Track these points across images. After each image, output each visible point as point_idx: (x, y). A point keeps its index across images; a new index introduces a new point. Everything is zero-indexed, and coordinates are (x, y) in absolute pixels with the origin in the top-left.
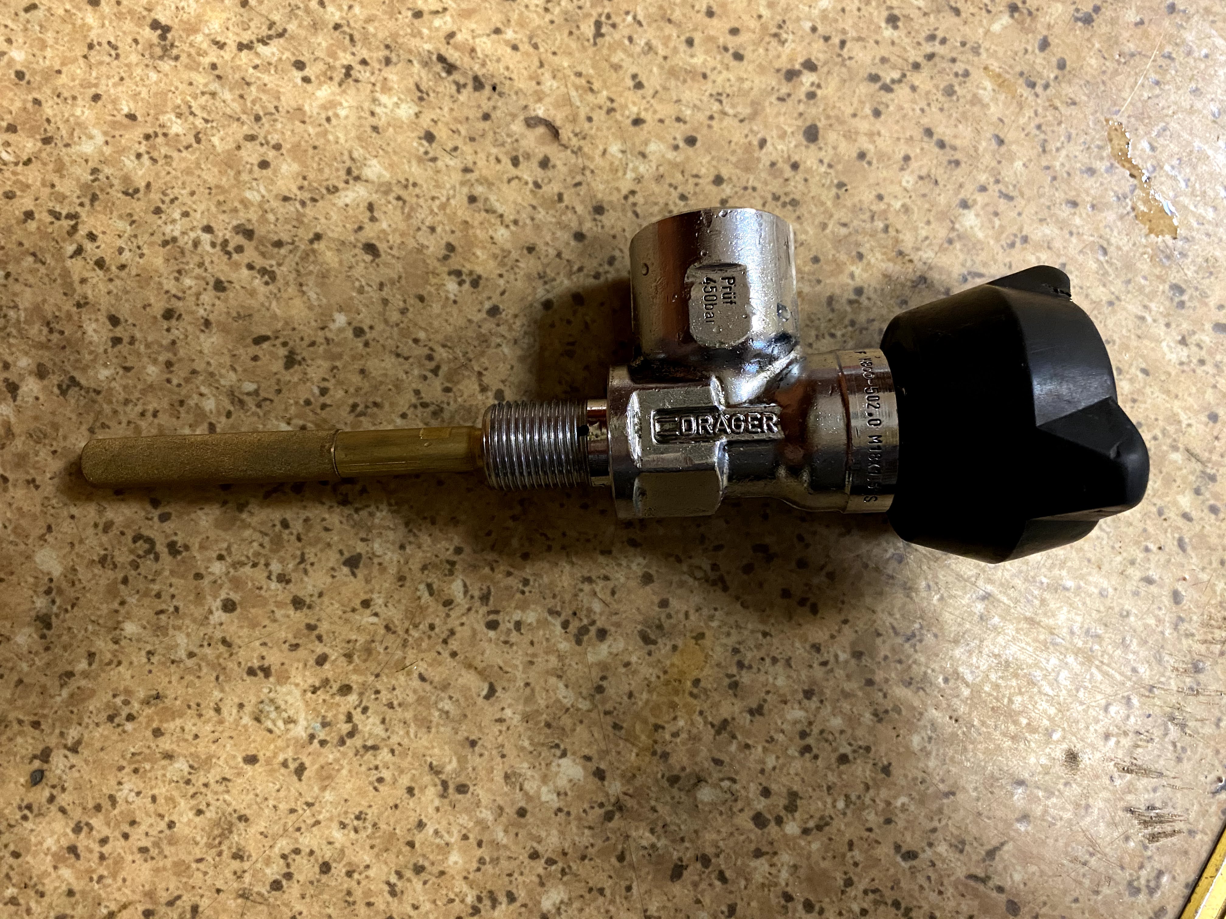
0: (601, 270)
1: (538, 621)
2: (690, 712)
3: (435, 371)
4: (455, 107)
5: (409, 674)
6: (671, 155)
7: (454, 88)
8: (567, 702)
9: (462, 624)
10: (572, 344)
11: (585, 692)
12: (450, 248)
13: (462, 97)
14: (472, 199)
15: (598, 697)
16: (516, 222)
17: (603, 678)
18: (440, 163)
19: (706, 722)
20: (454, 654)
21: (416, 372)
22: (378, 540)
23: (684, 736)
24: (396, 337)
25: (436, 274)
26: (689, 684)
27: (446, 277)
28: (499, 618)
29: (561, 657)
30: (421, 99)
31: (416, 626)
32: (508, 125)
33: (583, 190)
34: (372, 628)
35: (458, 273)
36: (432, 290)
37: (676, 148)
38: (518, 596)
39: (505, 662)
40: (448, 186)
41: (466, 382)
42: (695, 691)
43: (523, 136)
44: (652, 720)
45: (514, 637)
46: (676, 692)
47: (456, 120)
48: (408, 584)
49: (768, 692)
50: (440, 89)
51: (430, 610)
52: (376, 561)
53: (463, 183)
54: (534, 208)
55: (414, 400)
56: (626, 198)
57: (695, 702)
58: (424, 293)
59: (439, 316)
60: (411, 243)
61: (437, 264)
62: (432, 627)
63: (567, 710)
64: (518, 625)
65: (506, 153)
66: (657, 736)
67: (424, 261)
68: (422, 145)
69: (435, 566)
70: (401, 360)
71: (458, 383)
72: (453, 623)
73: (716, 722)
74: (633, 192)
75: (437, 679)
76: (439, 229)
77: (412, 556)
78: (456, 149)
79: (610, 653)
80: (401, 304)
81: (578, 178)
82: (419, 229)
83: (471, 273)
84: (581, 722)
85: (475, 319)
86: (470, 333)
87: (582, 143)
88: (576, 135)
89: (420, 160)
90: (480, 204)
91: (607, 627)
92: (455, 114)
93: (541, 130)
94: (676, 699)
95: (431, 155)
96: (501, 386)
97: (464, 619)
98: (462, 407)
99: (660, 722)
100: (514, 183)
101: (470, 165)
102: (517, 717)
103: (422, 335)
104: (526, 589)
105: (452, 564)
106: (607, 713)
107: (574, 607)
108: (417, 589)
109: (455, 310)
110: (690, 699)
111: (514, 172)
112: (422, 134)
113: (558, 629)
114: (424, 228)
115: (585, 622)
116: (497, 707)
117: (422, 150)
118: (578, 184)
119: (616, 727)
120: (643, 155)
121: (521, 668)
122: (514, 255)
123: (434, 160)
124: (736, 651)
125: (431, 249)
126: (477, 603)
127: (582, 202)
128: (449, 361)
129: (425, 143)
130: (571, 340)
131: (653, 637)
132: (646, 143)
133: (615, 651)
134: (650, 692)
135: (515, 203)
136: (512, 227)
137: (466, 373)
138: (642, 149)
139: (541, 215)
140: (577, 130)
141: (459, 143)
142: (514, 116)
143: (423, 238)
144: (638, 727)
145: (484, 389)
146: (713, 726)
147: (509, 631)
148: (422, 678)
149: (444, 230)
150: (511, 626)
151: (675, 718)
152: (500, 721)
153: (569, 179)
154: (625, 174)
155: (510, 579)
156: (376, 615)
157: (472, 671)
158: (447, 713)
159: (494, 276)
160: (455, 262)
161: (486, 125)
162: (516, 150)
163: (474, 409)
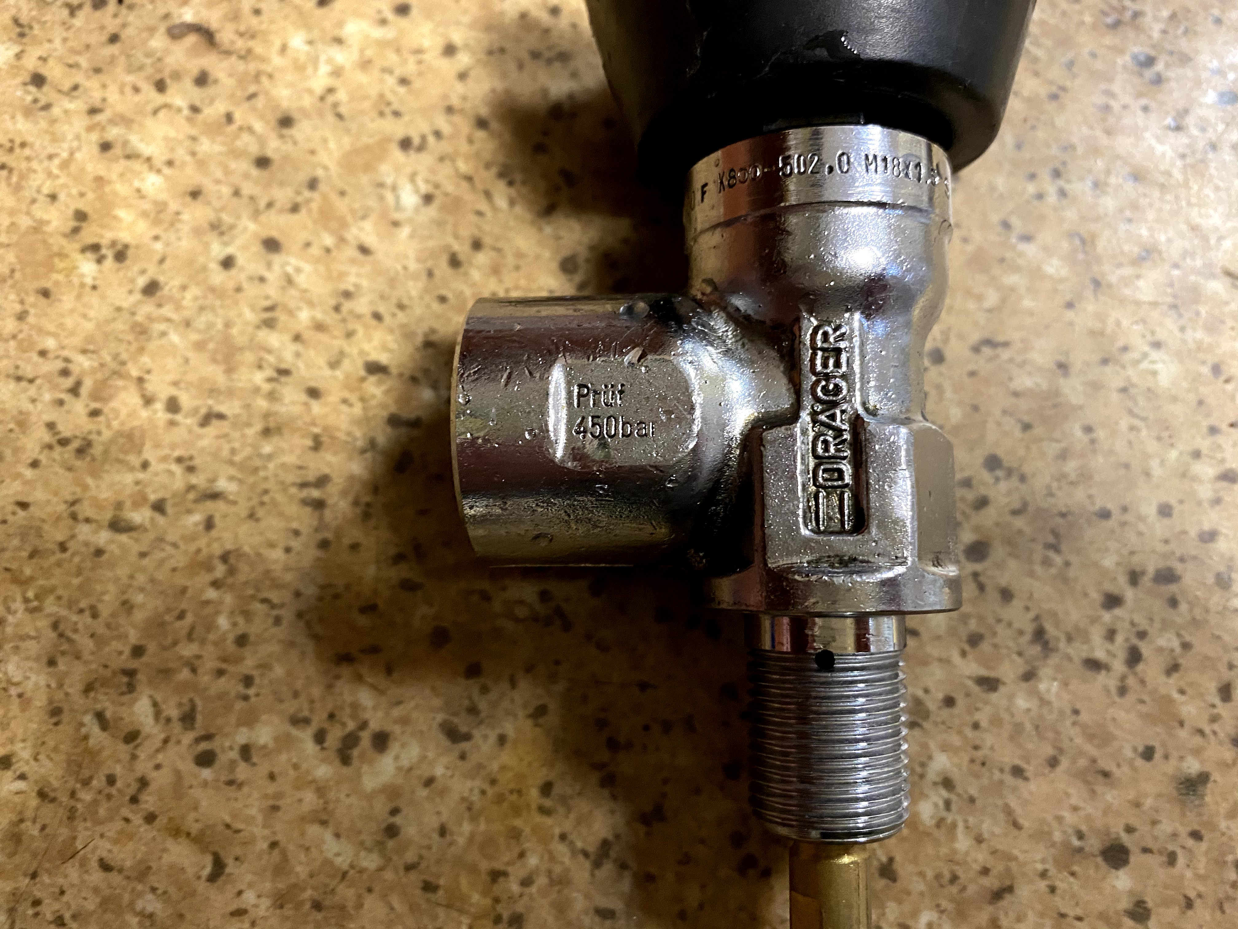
0: (299, 199)
1: (276, 739)
2: (544, 839)
3: (75, 391)
4: (70, 34)
5: (83, 864)
6: (378, 33)
7: (65, 12)
8: (342, 862)
9: (158, 767)
10: (270, 309)
11: (368, 840)
12: (81, 216)
13: (78, 21)
14: (106, 147)
15: (391, 844)
16: (170, 163)
17: (395, 811)
18: (56, 111)
19: (574, 852)
20: (150, 818)
21: (47, 397)
22: (15, 659)
23: (542, 881)
24: (13, 353)
25: (62, 255)
26: (534, 793)
27: (78, 256)
28: (213, 745)
29: (321, 791)
30: (22, 35)
31: (86, 783)
32: (144, 42)
33: (260, 102)
34: (17, 799)
35: (95, 248)
36: (60, 277)
37: (383, 22)
38: (239, 705)
39: (234, 816)
40: (70, 137)
41: (123, 395)
42: (547, 803)
43: (167, 51)
44: (485, 865)
45: (242, 771)
46: (516, 811)
47: (73, 51)
48: (65, 717)
49: (665, 781)
50: (48, 17)
51: (105, 753)
52: (13, 691)
53: (90, 129)
54: (194, 139)
55: (47, 437)
56: (322, 99)
57: (549, 821)
58: (48, 285)
59: (72, 311)
60: (25, 222)
61: (63, 242)
62: (111, 780)
63: (344, 874)
64: (246, 752)
65: (147, 78)
66: (498, 889)
67: (45, 242)
68: (29, 93)
69: (105, 683)
70: (24, 384)
71: (111, 398)
72: (143, 767)
73: (591, 849)
74: (331, 90)
75: (128, 864)
76: (62, 196)
77: (66, 674)
78: (76, 87)
79: (399, 769)
80: (18, 308)
81: (252, 89)
82: (34, 201)
83: (113, 244)
84: (370, 890)
85: (125, 305)
86: (120, 326)
87: (251, 44)
88: (241, 35)
89: (28, 112)
90: (117, 151)
91: (388, 728)
92: (70, 44)
93: (192, 39)
94: (518, 823)
95: (42, 103)
96: (173, 391)
97: (160, 757)
98: (120, 434)
99: (498, 865)
100: (162, 114)
101: (98, 104)
102: (265, 903)
103: (50, 343)
104: (251, 692)
105: (131, 673)
106: (409, 868)
107: (330, 706)
108: (82, 724)
109: (93, 299)
110: (539, 819)
111: (158, 99)
112: (28, 79)
113: (310, 747)
114: (41, 198)
115: (351, 725)
116: (231, 891)
117: (29, 98)
118: (252, 97)
119: (429, 887)
120: (339, 41)
121: (260, 819)
122: (173, 206)
123: (47, 107)
124: (602, 724)
125: (55, 224)
126: (177, 727)
127: (262, 117)
128: (93, 371)
129: (32, 89)
130: (268, 303)
131: (464, 729)
132: (340, 24)
133: (405, 763)
134: (474, 819)
135: (166, 139)
136: (167, 171)
137: (120, 383)
138: (336, 33)
139: (206, 146)
140: (242, 28)
141: (79, 78)
142: (152, 30)
143: (42, 211)
144: (464, 882)
145: (148, 401)
146: (586, 854)
147: (233, 764)
148: (105, 867)
149: (69, 195)
150: (234, 755)
151: (522, 855)
152: (239, 913)
153: (239, 93)
154: (316, 68)
155: (223, 680)
156: (22, 777)
157: (183, 840)
158: (151, 916)
159: (147, 239)
160: (89, 235)
161: (114, 49)
162: (160, 71)
163: (137, 433)
